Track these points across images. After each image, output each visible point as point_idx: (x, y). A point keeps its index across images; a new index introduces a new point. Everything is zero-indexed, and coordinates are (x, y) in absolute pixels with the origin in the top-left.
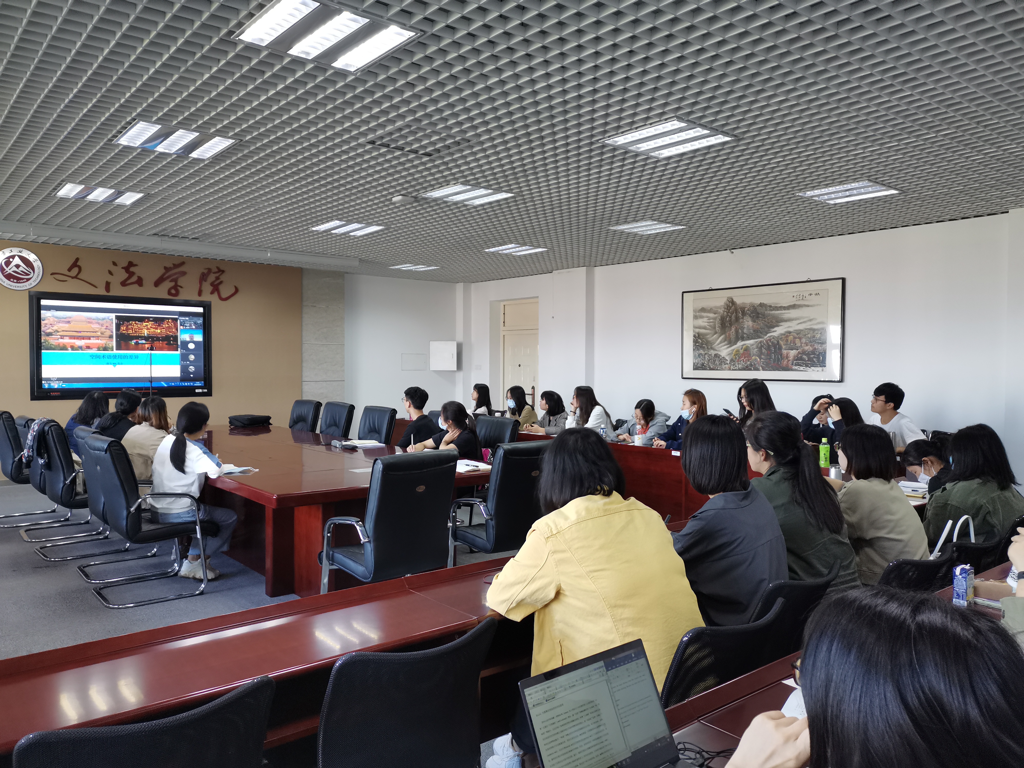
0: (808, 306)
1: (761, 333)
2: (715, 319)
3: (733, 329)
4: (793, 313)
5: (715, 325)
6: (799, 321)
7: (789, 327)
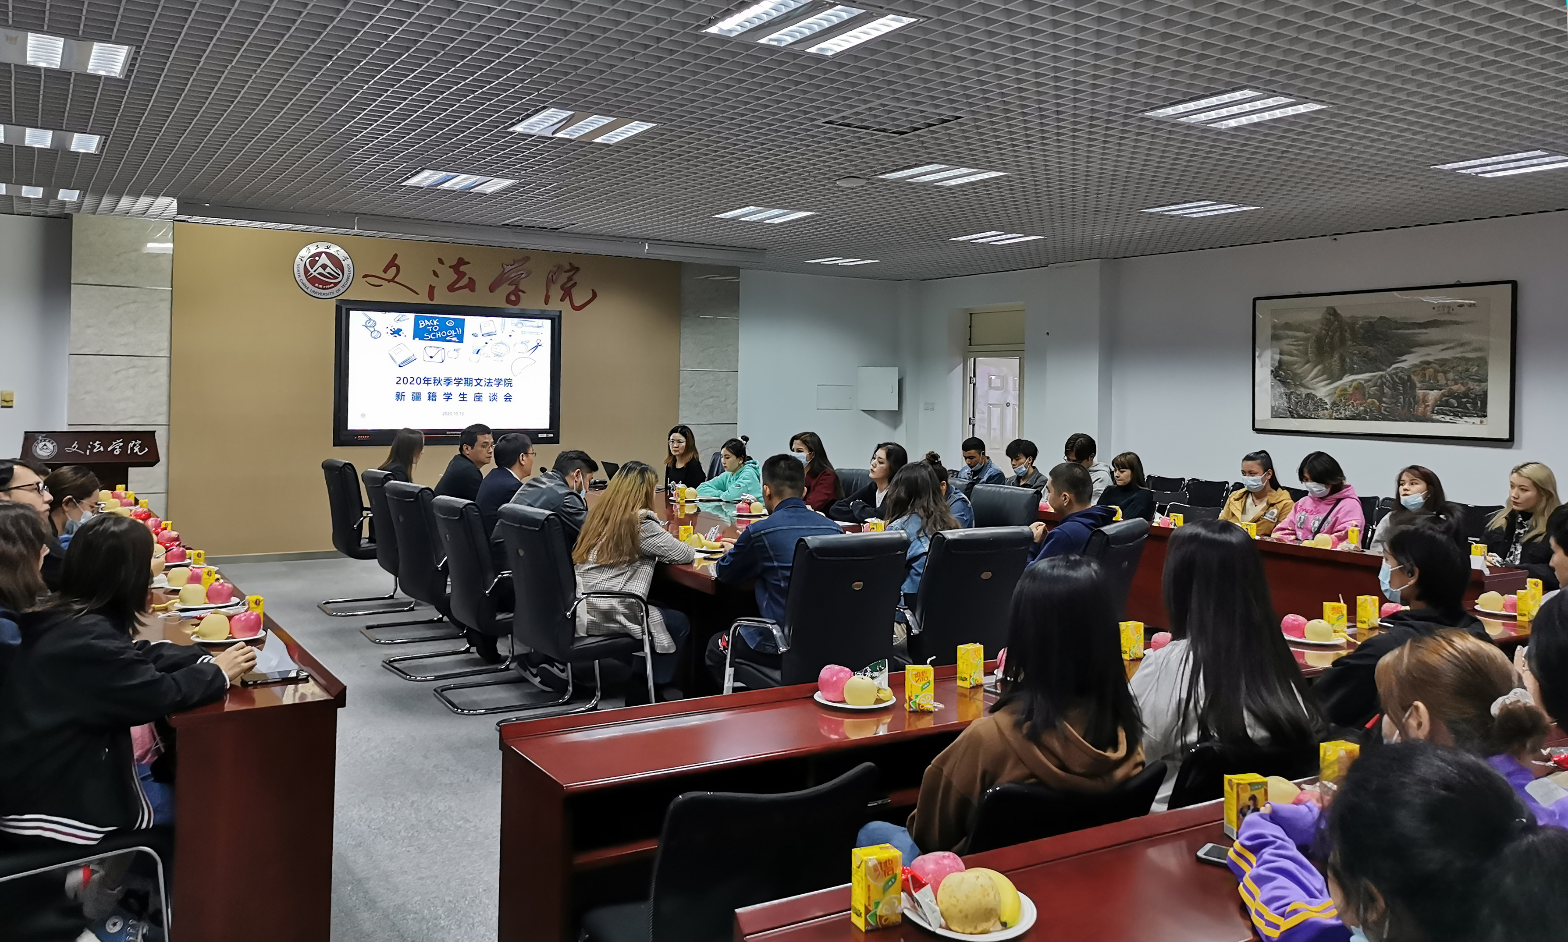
0: (1457, 323)
1: (1382, 363)
2: (1307, 339)
3: (1336, 357)
4: (1433, 333)
5: (1307, 349)
6: (1441, 347)
7: (1429, 354)
